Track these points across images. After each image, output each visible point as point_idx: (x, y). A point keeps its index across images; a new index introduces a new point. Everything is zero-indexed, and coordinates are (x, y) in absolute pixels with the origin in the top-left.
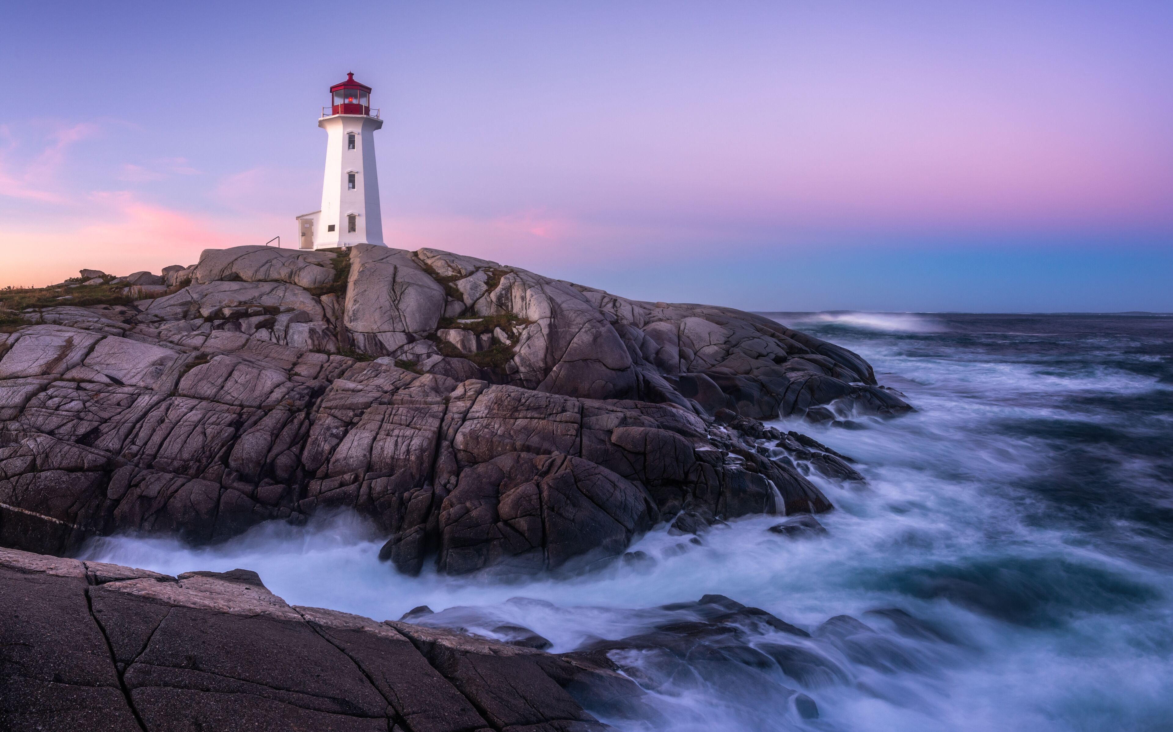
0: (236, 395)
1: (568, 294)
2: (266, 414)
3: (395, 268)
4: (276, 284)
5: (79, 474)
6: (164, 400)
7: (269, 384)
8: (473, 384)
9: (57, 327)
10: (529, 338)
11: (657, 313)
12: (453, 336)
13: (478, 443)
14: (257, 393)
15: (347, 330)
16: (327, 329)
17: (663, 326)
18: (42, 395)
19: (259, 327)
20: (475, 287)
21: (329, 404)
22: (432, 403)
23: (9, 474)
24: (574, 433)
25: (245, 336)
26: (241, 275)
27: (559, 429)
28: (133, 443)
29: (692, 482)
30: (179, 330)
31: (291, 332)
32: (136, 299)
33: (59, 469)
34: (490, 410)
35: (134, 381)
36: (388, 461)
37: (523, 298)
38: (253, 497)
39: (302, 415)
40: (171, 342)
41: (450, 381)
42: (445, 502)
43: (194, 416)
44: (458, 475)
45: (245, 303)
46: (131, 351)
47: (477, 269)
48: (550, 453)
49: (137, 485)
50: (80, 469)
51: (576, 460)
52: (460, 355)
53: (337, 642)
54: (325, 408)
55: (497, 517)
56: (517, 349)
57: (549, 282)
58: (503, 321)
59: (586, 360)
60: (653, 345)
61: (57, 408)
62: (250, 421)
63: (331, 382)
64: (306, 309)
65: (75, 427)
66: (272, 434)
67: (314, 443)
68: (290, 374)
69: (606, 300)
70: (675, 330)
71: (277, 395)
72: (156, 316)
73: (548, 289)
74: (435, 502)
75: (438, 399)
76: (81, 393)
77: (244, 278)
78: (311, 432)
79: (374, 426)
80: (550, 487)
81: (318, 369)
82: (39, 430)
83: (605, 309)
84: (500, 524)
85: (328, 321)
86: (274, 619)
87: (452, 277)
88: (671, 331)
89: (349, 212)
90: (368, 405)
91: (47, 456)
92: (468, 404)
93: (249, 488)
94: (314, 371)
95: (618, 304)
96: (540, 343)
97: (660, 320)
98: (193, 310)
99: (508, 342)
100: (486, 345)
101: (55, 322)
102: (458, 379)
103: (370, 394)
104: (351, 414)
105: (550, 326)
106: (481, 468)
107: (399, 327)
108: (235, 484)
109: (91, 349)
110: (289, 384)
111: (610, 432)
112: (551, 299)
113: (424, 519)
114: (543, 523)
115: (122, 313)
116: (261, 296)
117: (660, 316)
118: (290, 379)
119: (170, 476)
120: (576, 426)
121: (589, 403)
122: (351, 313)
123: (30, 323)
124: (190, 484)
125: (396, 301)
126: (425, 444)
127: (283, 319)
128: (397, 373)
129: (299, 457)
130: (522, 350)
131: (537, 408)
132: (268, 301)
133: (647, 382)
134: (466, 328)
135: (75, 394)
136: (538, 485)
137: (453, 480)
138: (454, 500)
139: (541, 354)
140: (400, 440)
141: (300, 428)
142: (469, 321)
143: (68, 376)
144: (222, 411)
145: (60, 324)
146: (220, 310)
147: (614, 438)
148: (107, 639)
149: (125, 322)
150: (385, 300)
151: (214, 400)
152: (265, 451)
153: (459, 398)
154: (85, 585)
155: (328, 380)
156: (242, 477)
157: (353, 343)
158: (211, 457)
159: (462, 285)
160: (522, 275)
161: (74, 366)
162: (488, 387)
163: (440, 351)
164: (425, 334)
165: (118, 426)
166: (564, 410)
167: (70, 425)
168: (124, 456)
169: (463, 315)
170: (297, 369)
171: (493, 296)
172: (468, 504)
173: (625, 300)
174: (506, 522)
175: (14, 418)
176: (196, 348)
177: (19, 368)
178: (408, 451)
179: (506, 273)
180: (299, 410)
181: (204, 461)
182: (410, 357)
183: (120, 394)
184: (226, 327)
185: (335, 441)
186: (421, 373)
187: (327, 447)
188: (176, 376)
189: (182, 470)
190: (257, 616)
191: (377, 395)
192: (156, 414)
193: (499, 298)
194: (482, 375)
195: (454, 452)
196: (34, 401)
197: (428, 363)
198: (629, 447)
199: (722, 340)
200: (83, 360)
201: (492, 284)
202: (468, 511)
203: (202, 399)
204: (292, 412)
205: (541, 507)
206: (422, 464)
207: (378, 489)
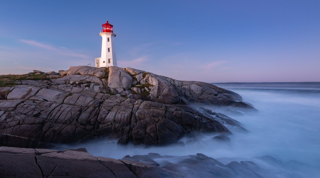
0: (80, 103)
1: (162, 79)
2: (88, 108)
3: (120, 72)
4: (90, 76)
5: (34, 125)
6: (60, 105)
7: (89, 101)
8: (140, 101)
9: (26, 86)
10: (153, 90)
11: (184, 83)
12: (135, 89)
13: (141, 115)
14: (86, 103)
15: (109, 87)
16: (104, 87)
17: (186, 87)
18: (22, 104)
19: (86, 86)
20: (140, 77)
21: (104, 106)
22: (130, 105)
23: (11, 126)
24: (164, 112)
25: (82, 89)
26: (81, 73)
27: (161, 112)
28: (51, 116)
29: (194, 125)
30: (64, 87)
31: (94, 88)
32: (51, 79)
33: (27, 124)
34: (144, 107)
35: (51, 100)
36: (119, 119)
37: (152, 80)
38: (85, 129)
39: (98, 108)
40: (62, 90)
41: (134, 100)
42: (133, 129)
43: (69, 109)
44: (136, 123)
45: (82, 80)
46: (50, 92)
47: (141, 73)
48: (158, 117)
49: (52, 127)
50: (35, 124)
51: (165, 119)
52: (136, 94)
53: (106, 165)
54: (104, 107)
55: (146, 133)
56: (150, 92)
57: (158, 76)
58: (147, 86)
59: (167, 95)
60: (183, 91)
61: (27, 108)
62: (84, 110)
63: (105, 100)
64: (98, 82)
65: (33, 113)
66: (90, 113)
67: (101, 115)
68: (94, 98)
69: (172, 80)
70: (189, 88)
71: (91, 103)
72: (57, 83)
73: (157, 77)
74: (131, 129)
75: (131, 104)
76: (34, 103)
77: (81, 74)
78: (100, 113)
79: (116, 111)
80: (159, 126)
81: (101, 97)
82: (21, 114)
83: (171, 83)
84: (147, 135)
85: (104, 85)
86: (90, 160)
87: (134, 75)
88: (188, 88)
89: (108, 58)
90: (114, 106)
91: (24, 121)
92: (139, 105)
93: (83, 127)
94: (100, 98)
95: (174, 81)
96: (156, 91)
97: (185, 85)
98: (68, 82)
99: (148, 91)
100: (143, 91)
101: (26, 84)
102: (136, 100)
103: (115, 103)
104: (110, 108)
105: (158, 86)
106: (142, 121)
107: (122, 87)
108: (80, 126)
109: (38, 92)
110: (94, 101)
111: (173, 112)
112: (158, 80)
113: (128, 133)
114: (157, 134)
115: (47, 82)
116: (86, 79)
117: (185, 84)
118: (94, 100)
119: (62, 124)
120: (165, 111)
121: (168, 105)
122: (109, 83)
123: (18, 84)
124: (67, 126)
125: (121, 81)
126: (128, 115)
127: (92, 85)
128: (121, 98)
129: (97, 119)
130: (151, 92)
131: (155, 107)
132: (88, 80)
133: (182, 100)
134: (138, 87)
135: (33, 104)
136: (156, 125)
137: (135, 124)
138: (135, 129)
139: (156, 94)
140: (122, 114)
141: (97, 112)
142: (139, 85)
143: (31, 99)
144: (76, 108)
145: (28, 85)
146: (75, 82)
147: (174, 114)
148: (41, 170)
149: (47, 85)
150: (118, 80)
151: (74, 105)
152: (88, 118)
153: (136, 104)
154: (35, 155)
155: (104, 100)
156: (82, 124)
157: (110, 91)
158: (73, 119)
159: (137, 77)
160: (151, 74)
161: (32, 96)
162: (143, 101)
163: (132, 93)
164: (128, 89)
165: (46, 112)
166: (162, 107)
167: (31, 112)
168: (48, 120)
169: (137, 84)
170: (96, 97)
171: (144, 79)
172: (139, 130)
173: (176, 80)
174: (148, 134)
175: (13, 110)
176: (69, 92)
177: (14, 97)
178: (124, 117)
179: (147, 74)
180: (97, 107)
181: (71, 120)
182: (124, 94)
183: (47, 103)
184: (77, 86)
185: (106, 115)
186: (127, 98)
187: (104, 116)
188: (63, 99)
189: (65, 123)
190: (85, 160)
191: (117, 103)
192: (57, 109)
193: (146, 80)
194: (142, 99)
195: (136, 117)
196: (19, 105)
197: (129, 96)
198: (178, 116)
199: (201, 90)
200: (35, 95)
201: (144, 76)
202: (139, 131)
203: (71, 105)
204: (95, 108)
205: (157, 130)
206: (127, 120)
207: (117, 126)
